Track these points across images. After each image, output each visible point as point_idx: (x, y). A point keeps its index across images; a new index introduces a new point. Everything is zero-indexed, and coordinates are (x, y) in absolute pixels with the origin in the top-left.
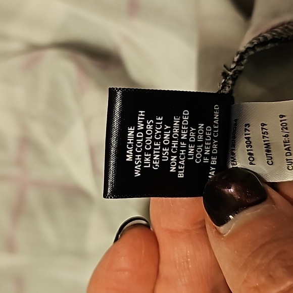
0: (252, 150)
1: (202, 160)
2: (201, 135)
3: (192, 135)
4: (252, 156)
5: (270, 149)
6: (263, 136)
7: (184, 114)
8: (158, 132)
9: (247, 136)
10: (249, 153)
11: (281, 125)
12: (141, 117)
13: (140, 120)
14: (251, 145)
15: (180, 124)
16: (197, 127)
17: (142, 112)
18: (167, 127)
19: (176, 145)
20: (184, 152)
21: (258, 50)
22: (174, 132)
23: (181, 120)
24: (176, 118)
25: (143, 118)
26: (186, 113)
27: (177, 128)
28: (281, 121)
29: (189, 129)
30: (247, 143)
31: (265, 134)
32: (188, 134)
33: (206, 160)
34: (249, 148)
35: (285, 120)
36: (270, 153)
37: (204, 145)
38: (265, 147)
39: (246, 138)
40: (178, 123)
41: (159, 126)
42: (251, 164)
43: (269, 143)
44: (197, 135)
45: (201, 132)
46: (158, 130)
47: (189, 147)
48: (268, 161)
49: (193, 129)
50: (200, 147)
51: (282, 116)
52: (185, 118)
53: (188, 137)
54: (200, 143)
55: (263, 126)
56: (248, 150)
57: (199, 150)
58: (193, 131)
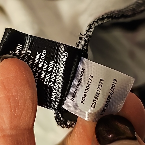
0: (87, 93)
1: (49, 84)
2: (51, 68)
3: (46, 66)
4: (85, 97)
5: (98, 98)
6: (99, 87)
7: (43, 52)
8: (27, 59)
9: (89, 83)
10: (85, 94)
11: (112, 86)
12: (19, 48)
13: (18, 50)
14: (88, 90)
15: (40, 57)
16: (49, 62)
17: (20, 45)
18: (33, 58)
19: (35, 70)
20: (38, 75)
21: (100, 23)
22: (35, 61)
23: (41, 55)
24: (38, 54)
25: (20, 49)
26: (45, 52)
27: (37, 60)
28: (113, 83)
29: (44, 62)
30: (87, 88)
31: (100, 86)
32: (43, 65)
33: (51, 84)
34: (86, 91)
35: (116, 84)
36: (96, 100)
37: (51, 74)
38: (96, 95)
39: (88, 84)
40: (39, 57)
41: (28, 56)
42: (82, 102)
43: (99, 93)
44: (48, 67)
45: (51, 66)
46: (27, 58)
47: (42, 73)
48: (92, 105)
49: (47, 63)
50: (49, 75)
51: (115, 80)
52: (44, 55)
53: (43, 66)
54: (49, 73)
55: (101, 81)
56: (85, 92)
57: (48, 77)
58: (47, 64)
